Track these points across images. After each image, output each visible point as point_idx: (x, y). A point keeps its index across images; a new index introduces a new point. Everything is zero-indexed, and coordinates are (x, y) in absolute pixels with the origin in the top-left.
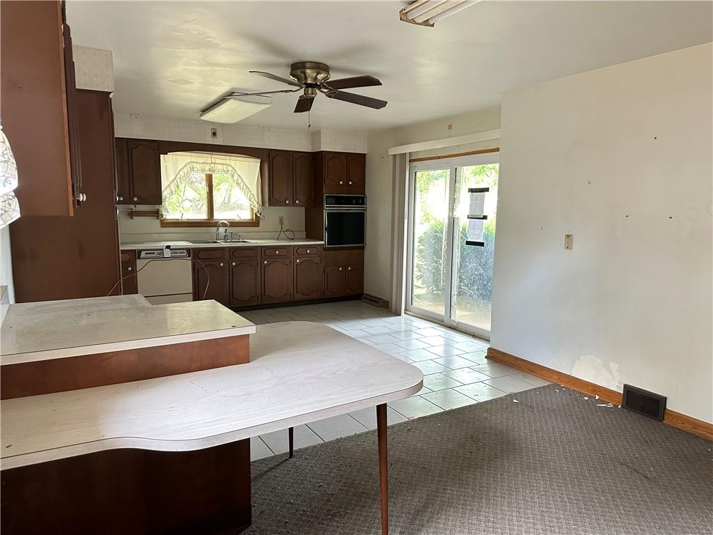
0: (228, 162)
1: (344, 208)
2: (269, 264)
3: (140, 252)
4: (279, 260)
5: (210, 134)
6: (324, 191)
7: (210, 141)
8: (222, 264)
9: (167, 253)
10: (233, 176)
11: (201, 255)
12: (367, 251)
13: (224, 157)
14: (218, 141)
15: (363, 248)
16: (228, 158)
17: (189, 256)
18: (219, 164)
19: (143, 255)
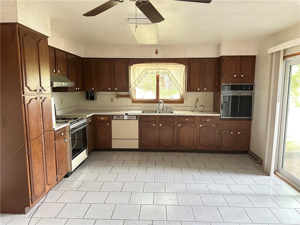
0: (166, 68)
1: (238, 93)
2: (181, 127)
3: (113, 116)
4: (188, 124)
5: (155, 52)
6: (222, 81)
7: (154, 56)
8: (154, 125)
9: (126, 117)
10: (168, 75)
11: (143, 119)
12: (253, 122)
13: (164, 65)
14: (159, 56)
15: (251, 120)
16: (166, 65)
17: (137, 119)
18: (162, 69)
19: (114, 117)
